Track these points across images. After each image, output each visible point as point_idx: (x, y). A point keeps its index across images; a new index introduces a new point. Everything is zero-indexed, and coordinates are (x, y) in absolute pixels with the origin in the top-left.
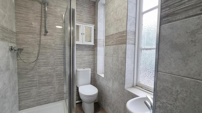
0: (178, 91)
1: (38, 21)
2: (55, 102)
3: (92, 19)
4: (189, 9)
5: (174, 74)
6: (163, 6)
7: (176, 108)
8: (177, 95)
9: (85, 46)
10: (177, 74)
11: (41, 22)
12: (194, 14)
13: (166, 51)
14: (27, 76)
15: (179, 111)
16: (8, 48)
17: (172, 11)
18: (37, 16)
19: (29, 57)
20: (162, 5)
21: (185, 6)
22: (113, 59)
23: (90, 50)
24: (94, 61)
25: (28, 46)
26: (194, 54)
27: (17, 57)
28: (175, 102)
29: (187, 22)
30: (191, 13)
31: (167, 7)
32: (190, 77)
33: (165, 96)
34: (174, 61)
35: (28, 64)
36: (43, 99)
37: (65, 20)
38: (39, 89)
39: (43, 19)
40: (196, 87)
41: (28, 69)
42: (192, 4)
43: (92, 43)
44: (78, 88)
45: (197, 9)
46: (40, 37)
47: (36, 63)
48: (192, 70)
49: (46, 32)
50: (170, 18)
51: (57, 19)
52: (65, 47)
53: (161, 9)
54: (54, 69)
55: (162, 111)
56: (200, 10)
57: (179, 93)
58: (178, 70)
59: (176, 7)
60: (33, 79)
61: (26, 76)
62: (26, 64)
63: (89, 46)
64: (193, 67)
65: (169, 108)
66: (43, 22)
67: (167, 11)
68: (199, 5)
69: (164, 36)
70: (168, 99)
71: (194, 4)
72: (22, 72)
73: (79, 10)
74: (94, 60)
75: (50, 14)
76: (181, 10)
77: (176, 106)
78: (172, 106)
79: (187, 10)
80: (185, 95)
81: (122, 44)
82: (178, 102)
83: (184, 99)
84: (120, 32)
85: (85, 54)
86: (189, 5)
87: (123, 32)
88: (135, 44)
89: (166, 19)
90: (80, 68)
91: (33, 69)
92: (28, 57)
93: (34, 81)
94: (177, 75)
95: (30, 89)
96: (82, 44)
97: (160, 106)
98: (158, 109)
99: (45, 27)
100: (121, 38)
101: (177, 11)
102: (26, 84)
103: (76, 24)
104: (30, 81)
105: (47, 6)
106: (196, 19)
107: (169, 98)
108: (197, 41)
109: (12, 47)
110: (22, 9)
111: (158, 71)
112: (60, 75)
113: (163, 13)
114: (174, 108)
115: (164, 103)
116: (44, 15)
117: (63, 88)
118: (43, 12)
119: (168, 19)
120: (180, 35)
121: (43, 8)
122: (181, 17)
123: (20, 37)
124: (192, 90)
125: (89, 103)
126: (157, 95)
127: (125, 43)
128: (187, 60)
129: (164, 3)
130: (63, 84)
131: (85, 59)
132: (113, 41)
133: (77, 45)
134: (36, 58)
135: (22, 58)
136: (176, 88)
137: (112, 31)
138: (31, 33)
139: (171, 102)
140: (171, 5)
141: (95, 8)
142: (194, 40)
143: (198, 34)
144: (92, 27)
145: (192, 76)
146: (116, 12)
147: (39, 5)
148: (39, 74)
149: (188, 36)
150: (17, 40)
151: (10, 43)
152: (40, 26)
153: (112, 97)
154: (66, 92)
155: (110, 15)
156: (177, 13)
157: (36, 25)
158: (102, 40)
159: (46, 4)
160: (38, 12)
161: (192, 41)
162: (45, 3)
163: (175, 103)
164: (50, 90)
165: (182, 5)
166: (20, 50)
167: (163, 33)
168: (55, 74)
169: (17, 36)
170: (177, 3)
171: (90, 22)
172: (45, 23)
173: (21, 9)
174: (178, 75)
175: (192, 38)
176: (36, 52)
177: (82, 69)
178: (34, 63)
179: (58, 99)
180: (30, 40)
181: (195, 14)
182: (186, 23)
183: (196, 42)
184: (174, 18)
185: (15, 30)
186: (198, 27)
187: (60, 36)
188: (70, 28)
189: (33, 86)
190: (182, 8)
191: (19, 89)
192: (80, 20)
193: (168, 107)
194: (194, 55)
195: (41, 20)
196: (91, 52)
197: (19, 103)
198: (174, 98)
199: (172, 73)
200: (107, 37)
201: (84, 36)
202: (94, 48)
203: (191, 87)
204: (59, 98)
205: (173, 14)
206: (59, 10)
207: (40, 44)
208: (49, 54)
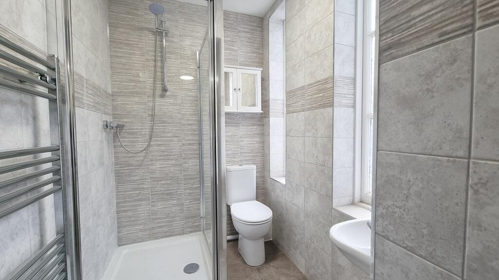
0: (409, 181)
1: (150, 69)
2: (183, 234)
3: (257, 56)
4: (423, 35)
5: (404, 151)
6: (383, 30)
7: (409, 213)
8: (409, 189)
9: (243, 115)
10: (407, 151)
11: (155, 71)
12: (429, 44)
13: (389, 112)
14: (132, 178)
15: (413, 217)
16: (101, 124)
17: (396, 39)
18: (147, 60)
19: (134, 142)
20: (381, 28)
21: (416, 30)
22: (304, 141)
23: (254, 125)
24: (264, 149)
25: (132, 120)
26: (431, 113)
27: (114, 141)
28: (407, 201)
29: (419, 57)
30: (425, 41)
31: (387, 32)
32: (428, 153)
33: (390, 194)
34: (403, 127)
35: (132, 155)
36: (161, 227)
37: (201, 62)
38: (152, 206)
39: (159, 64)
40: (436, 169)
41: (132, 165)
42: (426, 25)
43: (258, 109)
44: (229, 206)
45: (435, 34)
46: (154, 102)
47: (147, 153)
48: (429, 141)
49: (165, 90)
50: (394, 51)
51: (185, 61)
52: (200, 121)
53: (381, 35)
54: (181, 165)
55: (387, 223)
56: (437, 36)
57: (411, 183)
58: (409, 142)
59: (402, 32)
60: (142, 186)
61: (129, 179)
62: (130, 155)
63: (252, 116)
64: (431, 135)
65: (397, 215)
66: (159, 70)
67: (389, 39)
68: (435, 27)
69: (386, 84)
70: (396, 198)
71: (430, 25)
72: (123, 170)
73: (228, 39)
74: (263, 147)
75: (171, 53)
76: (411, 37)
77: (408, 209)
78: (401, 210)
79: (418, 36)
80: (421, 186)
81: (324, 106)
82: (410, 200)
83: (419, 194)
84: (319, 81)
85: (244, 133)
86: (421, 28)
87: (326, 81)
88: (354, 107)
89: (388, 53)
90: (234, 163)
91: (140, 165)
92: (132, 142)
93: (143, 189)
94: (407, 153)
95: (137, 205)
96: (236, 111)
97: (382, 213)
98: (380, 220)
99: (163, 80)
100: (321, 95)
101: (404, 38)
102: (130, 194)
103: (224, 69)
104: (135, 189)
105: (166, 38)
106: (433, 51)
107: (396, 195)
108: (434, 89)
109: (107, 122)
110: (122, 48)
111: (379, 149)
112: (191, 179)
113: (383, 42)
114: (405, 214)
115: (389, 206)
116: (161, 56)
117: (199, 206)
118: (158, 50)
119: (391, 54)
120: (410, 80)
121: (158, 43)
122: (411, 49)
123: (119, 103)
124: (430, 175)
125: (254, 238)
126: (378, 195)
127: (331, 105)
128: (422, 124)
129: (384, 24)
130: (198, 197)
131: (243, 143)
132: (303, 102)
133: (227, 114)
134: (147, 144)
135: (123, 144)
136: (406, 177)
137: (302, 80)
138: (137, 93)
139: (400, 203)
140: (395, 28)
141: (262, 31)
142: (430, 87)
143: (437, 77)
144: (258, 72)
145: (430, 151)
146: (309, 36)
147: (152, 37)
148: (152, 176)
149: (422, 81)
150: (114, 108)
151: (103, 115)
152: (152, 80)
153: (304, 227)
154: (204, 216)
155: (295, 45)
156: (405, 42)
157: (146, 77)
158: (279, 102)
159: (164, 34)
160: (150, 51)
161: (428, 90)
162: (162, 33)
163: (407, 204)
164: (174, 209)
165: (412, 27)
166: (120, 127)
167: (385, 78)
168: (181, 176)
169: (113, 100)
170: (403, 24)
171: (253, 64)
172: (163, 72)
173: (119, 48)
174: (409, 153)
175: (428, 84)
176: (146, 131)
177: (237, 167)
178: (143, 154)
179: (189, 230)
180: (135, 107)
181: (431, 43)
182: (418, 59)
183: (433, 92)
184: (400, 51)
185: (110, 91)
186: (435, 65)
187: (192, 96)
188: (212, 79)
189: (141, 200)
190: (412, 33)
191: (118, 203)
192: (231, 59)
193: (395, 213)
194: (432, 115)
195: (155, 66)
196: (255, 129)
197: (118, 232)
198: (404, 194)
199: (401, 150)
200: (290, 94)
201: (240, 94)
202: (262, 119)
203: (428, 171)
204: (191, 227)
205: (398, 44)
206: (188, 44)
207: (153, 116)
208: (170, 135)
